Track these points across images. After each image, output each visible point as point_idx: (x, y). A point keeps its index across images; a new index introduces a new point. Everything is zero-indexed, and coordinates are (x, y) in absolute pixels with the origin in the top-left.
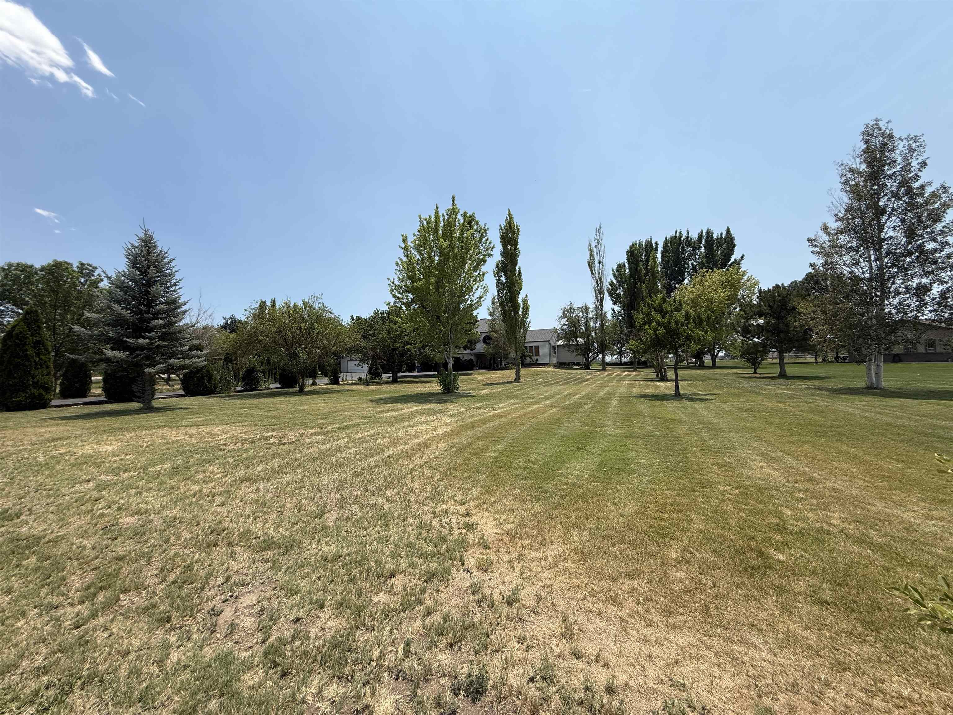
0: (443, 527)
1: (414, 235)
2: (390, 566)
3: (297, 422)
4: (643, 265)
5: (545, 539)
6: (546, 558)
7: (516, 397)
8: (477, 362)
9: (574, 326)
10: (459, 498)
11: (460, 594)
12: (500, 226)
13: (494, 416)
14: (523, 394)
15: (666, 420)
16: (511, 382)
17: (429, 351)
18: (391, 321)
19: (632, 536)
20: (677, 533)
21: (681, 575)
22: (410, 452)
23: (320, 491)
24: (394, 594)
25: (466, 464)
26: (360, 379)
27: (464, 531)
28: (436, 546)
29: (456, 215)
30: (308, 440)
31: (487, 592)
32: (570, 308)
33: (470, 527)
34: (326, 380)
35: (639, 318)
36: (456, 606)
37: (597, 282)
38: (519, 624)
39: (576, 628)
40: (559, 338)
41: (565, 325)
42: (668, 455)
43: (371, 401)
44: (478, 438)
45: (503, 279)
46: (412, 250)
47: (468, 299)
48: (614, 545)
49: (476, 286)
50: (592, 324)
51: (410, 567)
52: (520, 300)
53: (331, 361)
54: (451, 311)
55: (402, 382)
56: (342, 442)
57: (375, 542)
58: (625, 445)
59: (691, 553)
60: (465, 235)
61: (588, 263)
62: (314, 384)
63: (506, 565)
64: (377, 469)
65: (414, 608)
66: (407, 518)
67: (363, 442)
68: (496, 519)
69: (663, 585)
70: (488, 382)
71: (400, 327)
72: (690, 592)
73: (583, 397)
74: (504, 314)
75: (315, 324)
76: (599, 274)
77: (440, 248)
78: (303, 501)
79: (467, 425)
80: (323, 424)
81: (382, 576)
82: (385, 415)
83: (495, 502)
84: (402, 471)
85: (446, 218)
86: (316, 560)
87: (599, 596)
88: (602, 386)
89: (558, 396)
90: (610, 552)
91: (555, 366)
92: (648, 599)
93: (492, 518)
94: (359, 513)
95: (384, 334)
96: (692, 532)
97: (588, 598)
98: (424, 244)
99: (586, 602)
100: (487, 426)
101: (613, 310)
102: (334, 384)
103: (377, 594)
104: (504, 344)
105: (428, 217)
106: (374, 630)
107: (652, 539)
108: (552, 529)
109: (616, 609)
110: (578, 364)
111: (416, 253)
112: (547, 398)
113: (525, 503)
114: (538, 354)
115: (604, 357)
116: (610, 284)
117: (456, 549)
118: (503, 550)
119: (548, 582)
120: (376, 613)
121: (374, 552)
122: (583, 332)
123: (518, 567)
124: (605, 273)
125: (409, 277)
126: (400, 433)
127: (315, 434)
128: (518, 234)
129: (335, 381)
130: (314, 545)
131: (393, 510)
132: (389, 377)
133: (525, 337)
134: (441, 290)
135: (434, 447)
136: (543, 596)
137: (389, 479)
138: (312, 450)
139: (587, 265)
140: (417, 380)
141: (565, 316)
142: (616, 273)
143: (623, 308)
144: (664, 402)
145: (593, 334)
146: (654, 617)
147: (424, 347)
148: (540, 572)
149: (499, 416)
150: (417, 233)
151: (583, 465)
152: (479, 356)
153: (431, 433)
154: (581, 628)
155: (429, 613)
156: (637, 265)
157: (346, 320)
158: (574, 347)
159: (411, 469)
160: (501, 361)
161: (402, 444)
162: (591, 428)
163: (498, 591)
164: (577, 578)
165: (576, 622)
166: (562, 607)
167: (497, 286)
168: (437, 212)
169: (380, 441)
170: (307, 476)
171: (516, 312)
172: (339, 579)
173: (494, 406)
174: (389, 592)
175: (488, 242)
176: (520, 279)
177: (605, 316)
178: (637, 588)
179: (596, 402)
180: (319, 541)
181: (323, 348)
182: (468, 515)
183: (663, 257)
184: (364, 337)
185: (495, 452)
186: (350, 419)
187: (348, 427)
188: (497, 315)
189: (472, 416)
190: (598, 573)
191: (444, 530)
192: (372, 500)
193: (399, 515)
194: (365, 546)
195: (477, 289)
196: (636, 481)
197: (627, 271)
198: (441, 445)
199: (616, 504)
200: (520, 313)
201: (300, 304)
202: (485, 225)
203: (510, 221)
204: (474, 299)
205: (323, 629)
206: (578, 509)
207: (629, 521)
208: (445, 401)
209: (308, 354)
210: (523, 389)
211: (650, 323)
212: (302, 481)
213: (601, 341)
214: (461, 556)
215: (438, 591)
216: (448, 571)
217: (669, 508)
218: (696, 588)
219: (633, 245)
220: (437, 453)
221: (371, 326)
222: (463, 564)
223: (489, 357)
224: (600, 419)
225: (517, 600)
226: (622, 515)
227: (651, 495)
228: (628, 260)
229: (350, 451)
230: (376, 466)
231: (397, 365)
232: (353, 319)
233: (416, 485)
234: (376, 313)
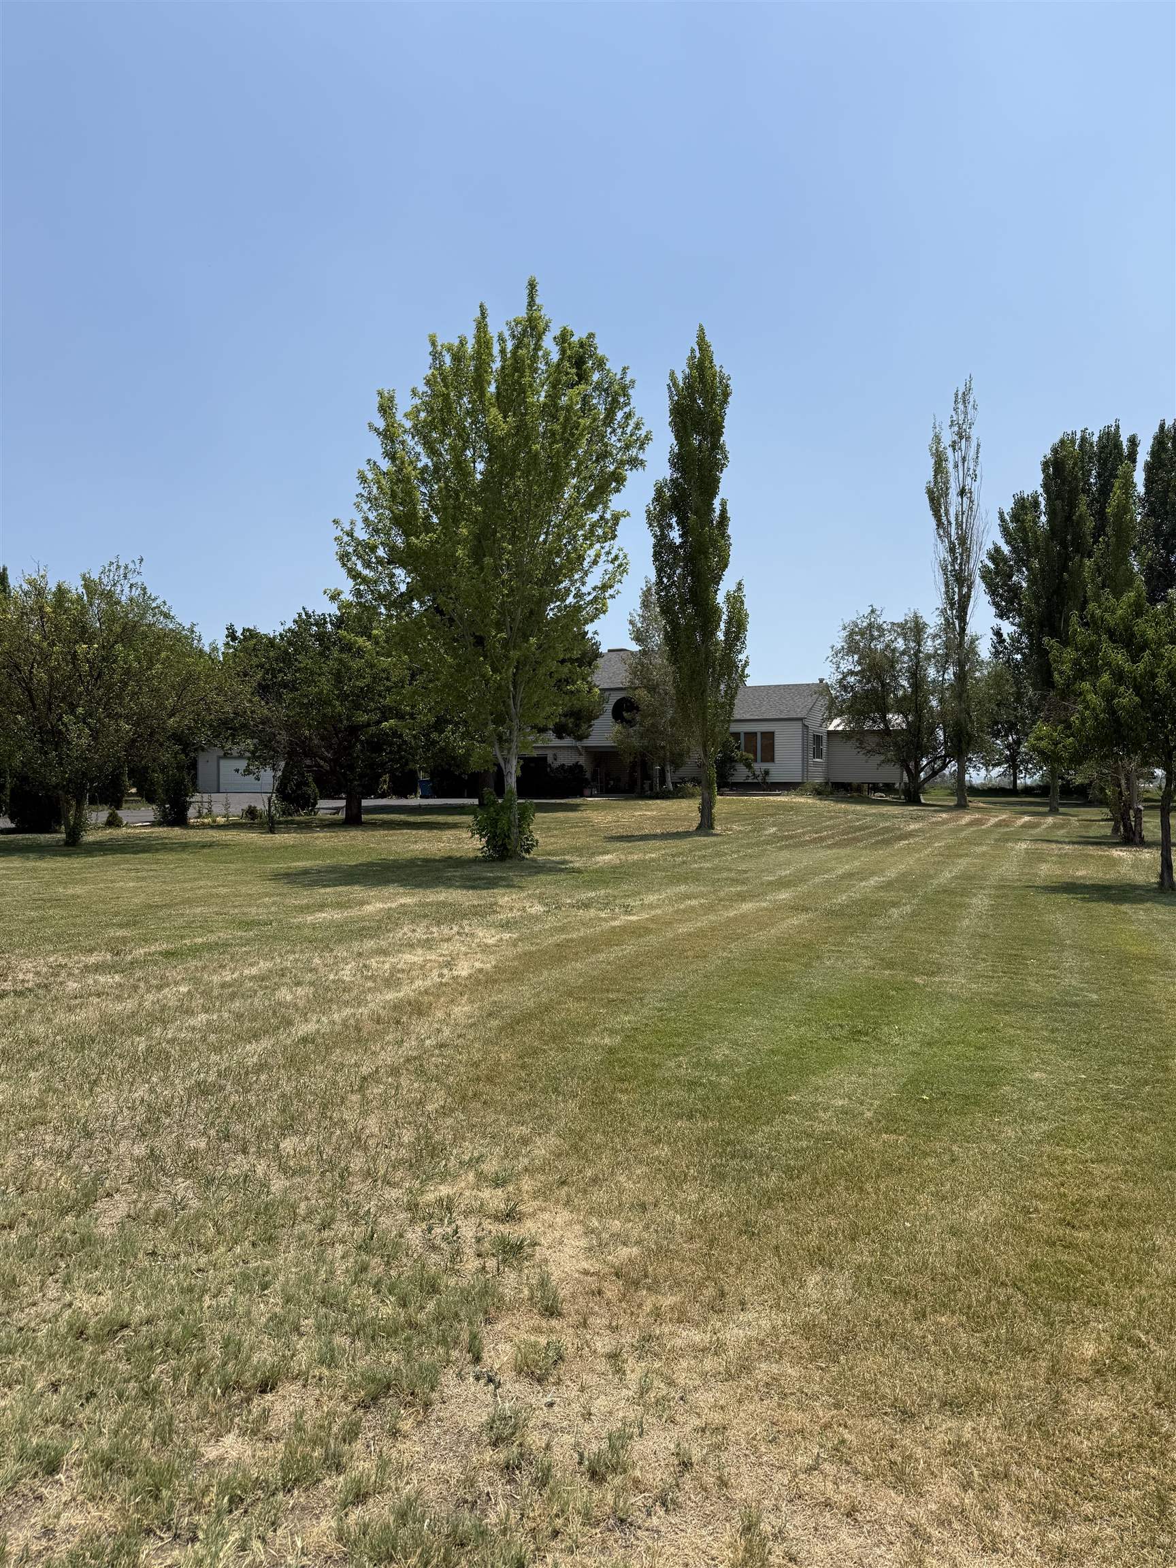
0: (434, 1248)
1: (414, 392)
2: (264, 1357)
3: (49, 931)
4: (1090, 505)
5: (723, 1294)
6: (719, 1348)
7: (696, 877)
8: (595, 773)
9: (879, 678)
10: (490, 1167)
11: (458, 1443)
12: (672, 374)
13: (624, 929)
14: (716, 869)
15: (1124, 959)
16: (686, 834)
17: (454, 740)
18: (347, 648)
19: (975, 1291)
20: (1109, 1287)
21: (1101, 1407)
22: (369, 1026)
23: (89, 1135)
24: (268, 1438)
25: (523, 1067)
26: (251, 812)
27: (491, 1263)
28: (405, 1306)
29: (539, 338)
30: (72, 985)
31: (535, 1439)
32: (870, 626)
33: (512, 1251)
34: (149, 812)
35: (1065, 660)
36: (443, 1479)
37: (952, 550)
38: (618, 1534)
39: (778, 1549)
40: (834, 709)
41: (851, 673)
42: (1112, 1062)
43: (277, 877)
44: (570, 994)
45: (675, 535)
46: (408, 438)
47: (568, 591)
48: (921, 1316)
49: (592, 553)
50: (932, 672)
51: (321, 1361)
52: (720, 599)
53: (166, 757)
54: (516, 625)
55: (374, 825)
56: (171, 995)
57: (231, 1289)
58: (993, 1030)
59: (1139, 1344)
60: (564, 400)
61: (930, 492)
62: (113, 822)
63: (602, 1365)
64: (263, 1077)
65: (319, 1480)
66: (333, 1220)
67: (233, 996)
68: (588, 1231)
69: (1047, 1435)
70: (621, 832)
71: (372, 666)
72: (1120, 1455)
73: (889, 886)
74: (673, 639)
75: (119, 647)
76: (959, 525)
77: (488, 435)
78: (38, 1163)
79: (544, 952)
80: (124, 941)
81: (238, 1386)
82: (309, 918)
83: (595, 1180)
84: (335, 1083)
85: (510, 346)
86: (52, 1334)
87: (857, 1461)
88: (950, 854)
89: (817, 880)
90: (908, 1335)
91: (819, 793)
92: (996, 1475)
93: (578, 1228)
94: (195, 1204)
95: (325, 684)
96: (1150, 1286)
97: (826, 1466)
98: (444, 423)
99: (816, 1478)
100: (602, 957)
101: (998, 633)
102: (172, 824)
103: (218, 1436)
104: (673, 723)
105: (456, 343)
106: (194, 1539)
107: (1033, 1305)
108: (750, 1265)
109: (899, 1500)
110: (888, 788)
111: (419, 449)
112: (782, 884)
113: (679, 1186)
114: (769, 755)
115: (962, 771)
116: (992, 558)
117: (462, 1315)
118: (597, 1322)
119: (717, 1418)
120: (205, 1491)
121: (223, 1315)
122: (905, 697)
123: (635, 1370)
124: (978, 524)
125: (396, 520)
126: (347, 973)
127: (98, 968)
128: (725, 401)
129: (176, 816)
130: (52, 1292)
131: (293, 1197)
132: (337, 810)
133: (731, 705)
134: (488, 560)
135: (440, 1014)
136: (696, 1454)
137: (296, 1105)
138: (79, 1017)
139: (926, 499)
140: (419, 819)
141: (851, 647)
142: (1011, 526)
143: (1025, 628)
144: (1125, 907)
145: (934, 703)
146: (1008, 1526)
147: (439, 725)
148: (696, 1389)
149: (637, 931)
150: (422, 388)
151: (861, 1080)
152: (600, 756)
153: (435, 973)
154: (794, 1550)
155: (359, 1496)
156: (1072, 505)
157: (212, 637)
158: (876, 739)
159: (364, 1079)
160: (663, 772)
161: (346, 1004)
162: (901, 975)
163: (568, 1439)
164: (801, 1408)
165: (780, 1535)
166: (746, 1490)
167: (657, 555)
168: (482, 326)
169: (285, 995)
170: (56, 1091)
171: (709, 633)
172: (112, 1391)
173: (630, 901)
174: (256, 1431)
175: (632, 423)
176: (724, 535)
177: (973, 650)
178: (967, 1444)
179: (927, 899)
180: (68, 1280)
181: (140, 720)
182: (510, 1216)
183: (1149, 482)
184: (263, 689)
185: (612, 1032)
186: (205, 926)
187: (195, 951)
188: (657, 639)
189: (562, 929)
190: (866, 1395)
191: (434, 1258)
192: (238, 1165)
193: (311, 1212)
194: (200, 1299)
195: (595, 562)
196: (1011, 1134)
197: (1043, 519)
198: (462, 1010)
199: (944, 1198)
200: (720, 636)
201: (76, 587)
202: (624, 370)
203: (701, 361)
204: (584, 590)
205: (48, 1532)
206: (831, 1210)
207: (973, 1248)
208: (491, 884)
209: (95, 734)
210: (719, 854)
211: (1095, 672)
212: (42, 1105)
213: (958, 723)
214: (474, 1337)
215: (395, 1433)
216: (431, 1377)
217: (1094, 1212)
218: (1140, 1446)
219: (1062, 442)
220: (447, 1032)
221: (286, 658)
222: (477, 1359)
223: (628, 760)
224: (930, 951)
225: (618, 1467)
226: (955, 1232)
227: (1048, 1174)
228: (1046, 486)
229: (192, 1022)
230: (261, 1067)
231: (362, 776)
232: (232, 635)
233: (372, 1124)
234: (304, 621)
